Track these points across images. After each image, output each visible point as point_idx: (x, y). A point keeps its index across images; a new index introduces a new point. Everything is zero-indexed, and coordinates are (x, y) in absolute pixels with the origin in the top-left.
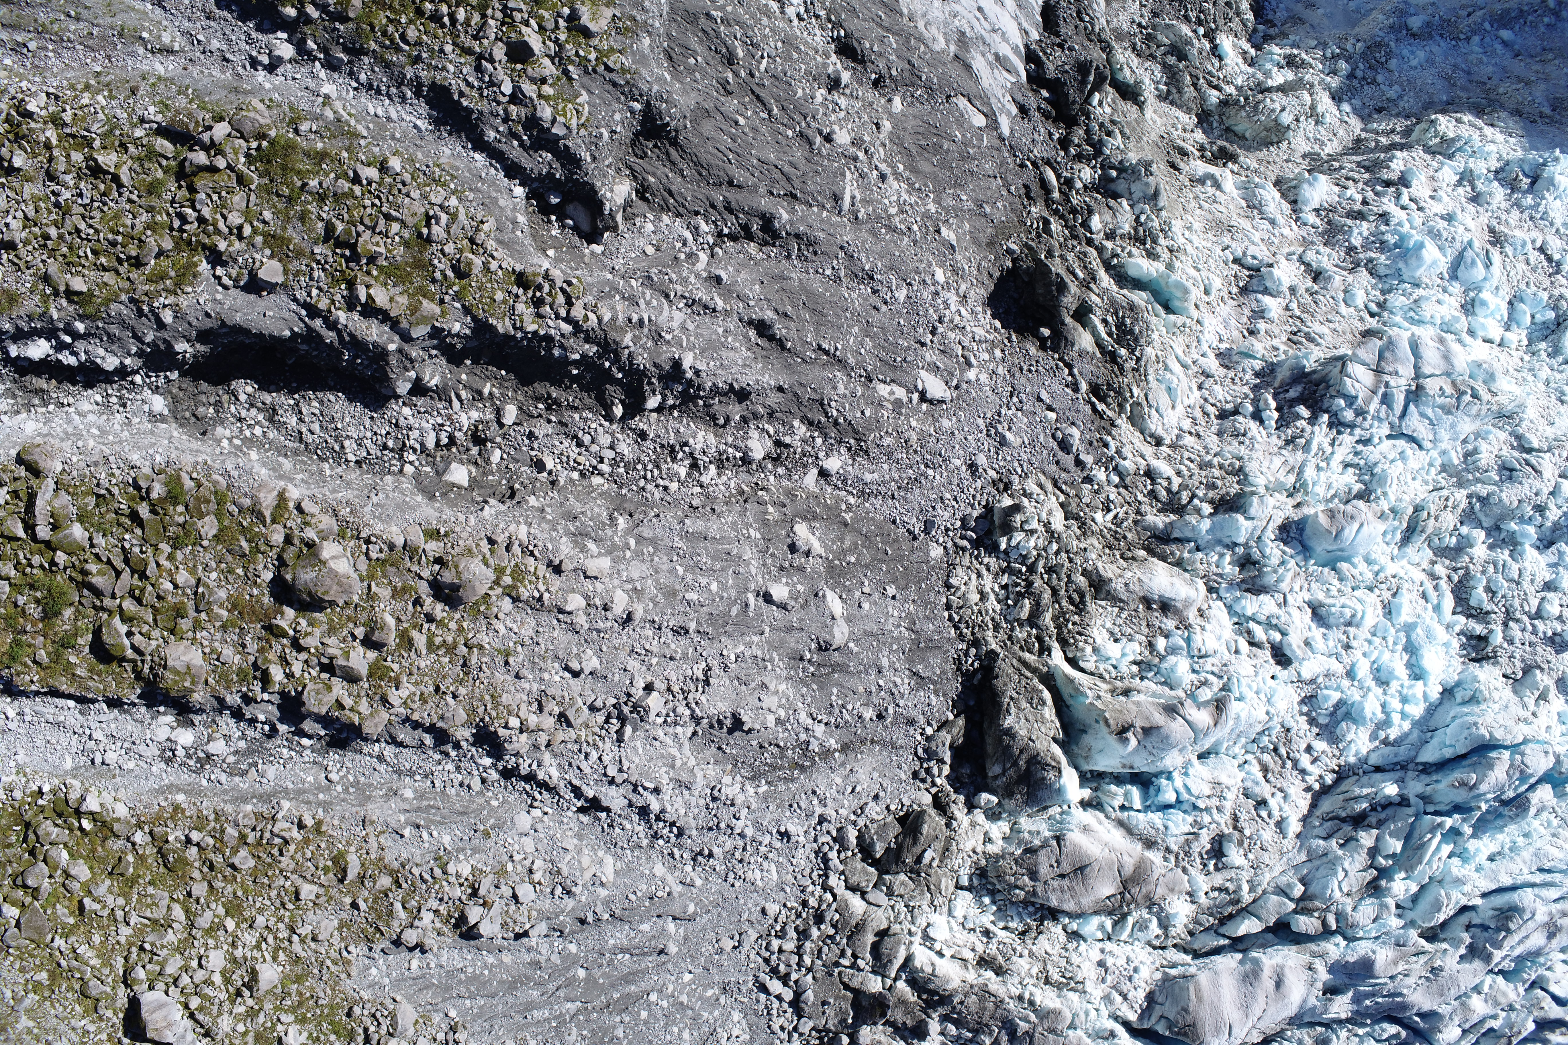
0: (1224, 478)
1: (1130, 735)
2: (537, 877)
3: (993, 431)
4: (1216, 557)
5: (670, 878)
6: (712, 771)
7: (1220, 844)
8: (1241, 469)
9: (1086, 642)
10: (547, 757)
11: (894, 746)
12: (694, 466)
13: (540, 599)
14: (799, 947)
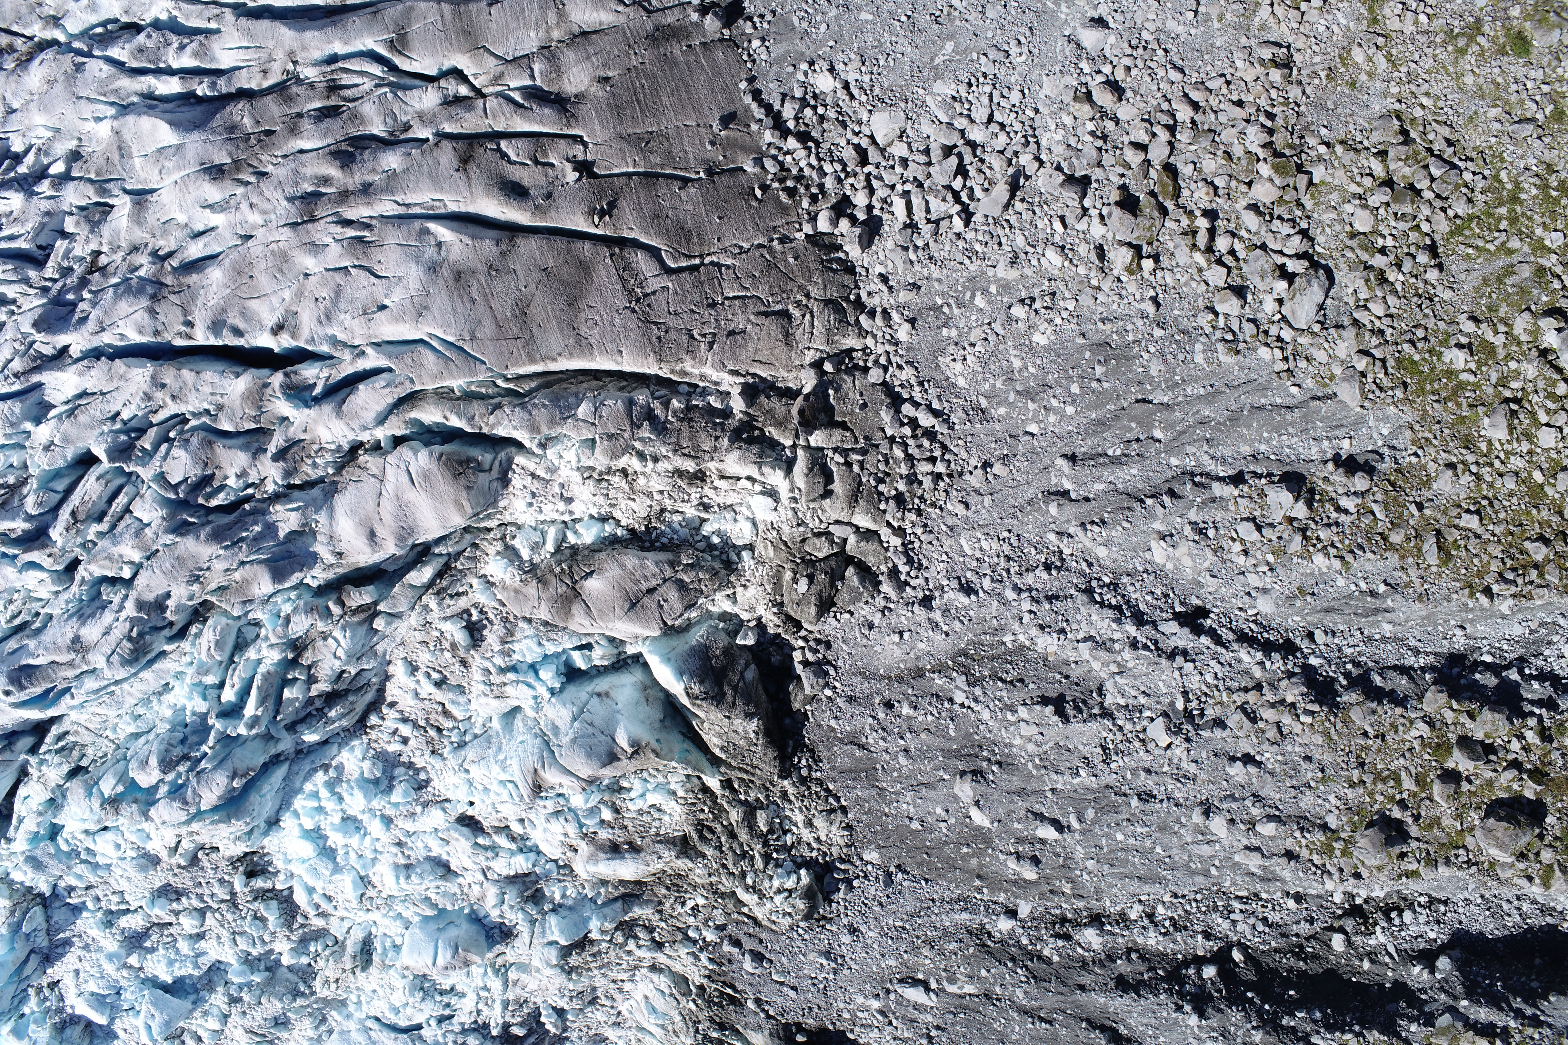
0: (587, 963)
1: (630, 750)
2: (1237, 547)
3: (839, 961)
4: (568, 893)
5: (1088, 544)
6: (1072, 656)
7: (472, 636)
8: (569, 973)
9: (685, 799)
10: (1257, 673)
11: (863, 675)
12: (1151, 916)
13: (1302, 829)
14: (913, 466)
